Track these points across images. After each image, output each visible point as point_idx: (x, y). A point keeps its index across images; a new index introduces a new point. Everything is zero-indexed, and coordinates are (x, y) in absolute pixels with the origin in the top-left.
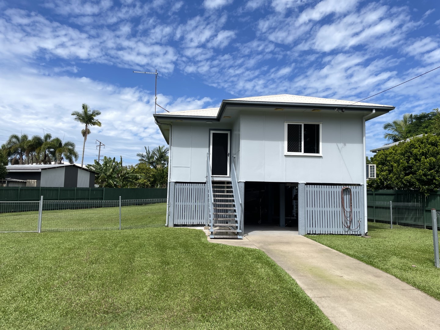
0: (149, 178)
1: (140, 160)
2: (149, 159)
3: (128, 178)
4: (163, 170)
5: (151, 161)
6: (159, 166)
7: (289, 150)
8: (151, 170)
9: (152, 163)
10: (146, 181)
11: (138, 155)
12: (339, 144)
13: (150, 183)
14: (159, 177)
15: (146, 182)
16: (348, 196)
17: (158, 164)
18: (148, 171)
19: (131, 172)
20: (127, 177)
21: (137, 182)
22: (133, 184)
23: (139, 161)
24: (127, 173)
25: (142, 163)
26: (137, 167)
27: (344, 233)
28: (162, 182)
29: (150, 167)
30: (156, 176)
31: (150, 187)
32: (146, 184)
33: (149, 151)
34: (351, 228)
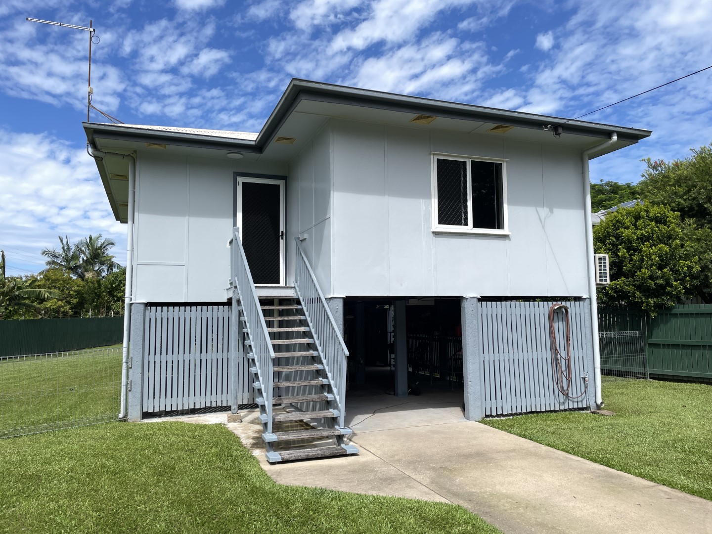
0: (68, 299)
1: (49, 263)
2: (68, 261)
3: (19, 297)
4: (99, 282)
5: (72, 264)
6: (89, 275)
7: (443, 219)
8: (73, 282)
9: (74, 269)
10: (63, 304)
11: (45, 253)
12: (540, 210)
13: (71, 309)
14: (89, 296)
15: (62, 307)
16: (561, 323)
17: (86, 270)
18: (65, 285)
19: (27, 286)
20: (16, 297)
21: (42, 306)
22: (30, 312)
23: (47, 264)
24: (18, 287)
25: (53, 269)
26: (42, 277)
27: (557, 409)
28: (96, 306)
29: (71, 276)
30: (83, 294)
31: (70, 316)
32: (63, 310)
33: (68, 245)
34: (570, 395)
